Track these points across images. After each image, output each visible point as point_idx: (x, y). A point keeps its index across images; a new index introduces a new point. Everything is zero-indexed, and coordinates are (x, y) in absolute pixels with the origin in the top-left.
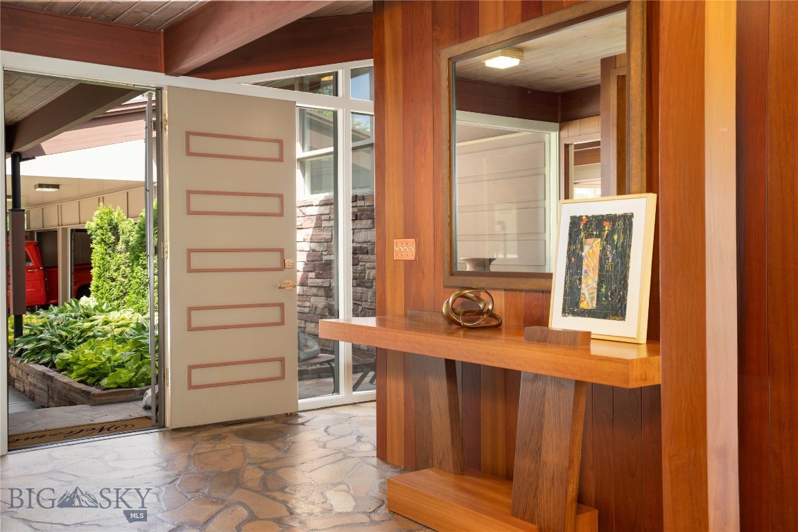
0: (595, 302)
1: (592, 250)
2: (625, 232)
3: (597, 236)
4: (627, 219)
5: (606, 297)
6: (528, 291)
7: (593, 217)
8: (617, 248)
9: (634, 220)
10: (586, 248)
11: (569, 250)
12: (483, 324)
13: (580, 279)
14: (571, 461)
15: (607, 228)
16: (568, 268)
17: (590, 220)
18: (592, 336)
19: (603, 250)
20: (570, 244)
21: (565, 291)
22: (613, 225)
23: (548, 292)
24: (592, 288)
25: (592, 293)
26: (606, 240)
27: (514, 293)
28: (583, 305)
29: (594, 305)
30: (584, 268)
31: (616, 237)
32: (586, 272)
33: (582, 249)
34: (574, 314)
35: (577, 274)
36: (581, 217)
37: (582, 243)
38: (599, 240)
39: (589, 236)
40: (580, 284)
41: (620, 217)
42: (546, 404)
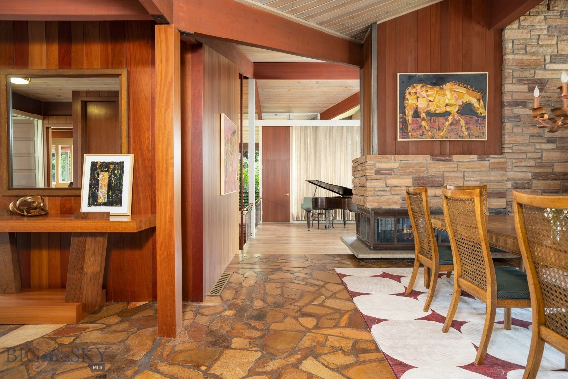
0: (106, 199)
1: (103, 177)
2: (120, 170)
3: (106, 171)
4: (121, 165)
5: (112, 197)
6: (62, 196)
7: (104, 162)
8: (117, 176)
9: (124, 164)
10: (101, 176)
11: (91, 177)
12: (37, 214)
13: (98, 190)
14: (101, 269)
15: (111, 167)
16: (91, 185)
17: (102, 164)
18: (110, 214)
19: (110, 177)
20: (91, 174)
21: (89, 195)
22: (115, 167)
23: (79, 197)
24: (104, 193)
25: (104, 196)
26: (111, 173)
27: (54, 198)
28: (100, 201)
29: (106, 201)
30: (100, 185)
31: (116, 171)
32: (101, 186)
33: (98, 176)
34: (95, 205)
35: (96, 187)
36: (97, 163)
37: (98, 174)
38: (107, 173)
39: (102, 171)
40: (98, 191)
41: (118, 163)
42: (87, 246)
